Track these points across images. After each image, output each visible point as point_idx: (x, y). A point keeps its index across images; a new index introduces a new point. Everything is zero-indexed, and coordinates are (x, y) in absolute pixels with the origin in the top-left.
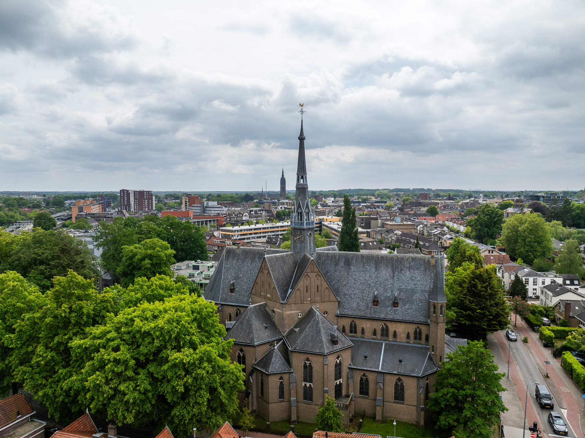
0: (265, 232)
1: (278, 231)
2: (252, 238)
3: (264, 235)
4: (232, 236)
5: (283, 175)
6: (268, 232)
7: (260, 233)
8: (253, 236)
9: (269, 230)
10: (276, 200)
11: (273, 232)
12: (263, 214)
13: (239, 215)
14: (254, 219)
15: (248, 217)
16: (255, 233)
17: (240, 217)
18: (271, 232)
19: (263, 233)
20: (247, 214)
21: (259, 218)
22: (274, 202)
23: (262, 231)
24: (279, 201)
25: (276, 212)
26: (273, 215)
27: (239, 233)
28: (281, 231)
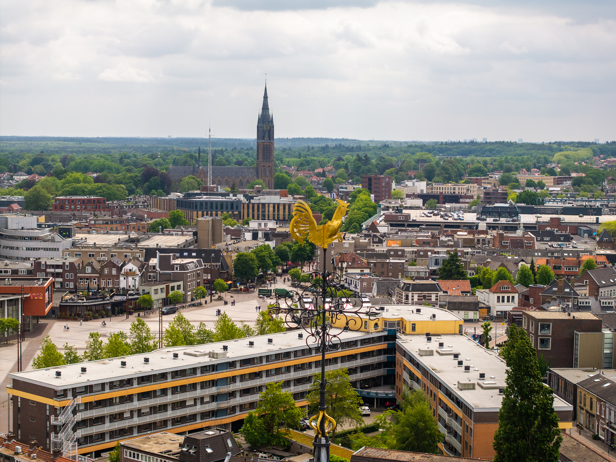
0: (183, 389)
1: (233, 379)
2: (132, 412)
3: (179, 397)
4: (54, 410)
5: (265, 107)
6: (193, 386)
7: (164, 392)
8: (136, 404)
9: (199, 378)
10: (241, 197)
11: (214, 383)
12: (191, 266)
13: (106, 271)
14: (159, 287)
15: (137, 278)
16: (143, 396)
17: (110, 276)
18: (204, 385)
19: (175, 390)
20: (135, 268)
21: (175, 284)
22: (232, 203)
23: (170, 383)
24: (249, 198)
25: (234, 256)
26: (224, 266)
27: (80, 400)
28: (243, 378)
